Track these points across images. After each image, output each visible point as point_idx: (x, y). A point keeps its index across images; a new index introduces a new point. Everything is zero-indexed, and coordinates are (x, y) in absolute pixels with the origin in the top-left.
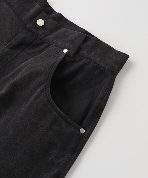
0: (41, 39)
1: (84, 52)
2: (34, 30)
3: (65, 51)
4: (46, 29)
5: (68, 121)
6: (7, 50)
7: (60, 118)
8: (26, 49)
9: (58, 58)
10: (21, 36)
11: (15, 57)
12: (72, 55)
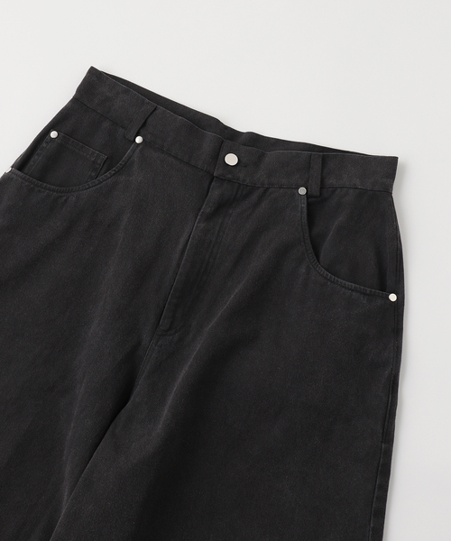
0: (247, 186)
1: (331, 181)
2: (230, 176)
3: (302, 191)
4: (246, 166)
5: (368, 292)
6: (202, 225)
7: (354, 293)
8: (230, 211)
9: (300, 209)
10: (215, 193)
11: (219, 232)
12: (318, 194)
